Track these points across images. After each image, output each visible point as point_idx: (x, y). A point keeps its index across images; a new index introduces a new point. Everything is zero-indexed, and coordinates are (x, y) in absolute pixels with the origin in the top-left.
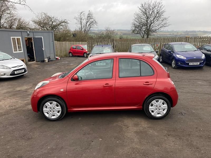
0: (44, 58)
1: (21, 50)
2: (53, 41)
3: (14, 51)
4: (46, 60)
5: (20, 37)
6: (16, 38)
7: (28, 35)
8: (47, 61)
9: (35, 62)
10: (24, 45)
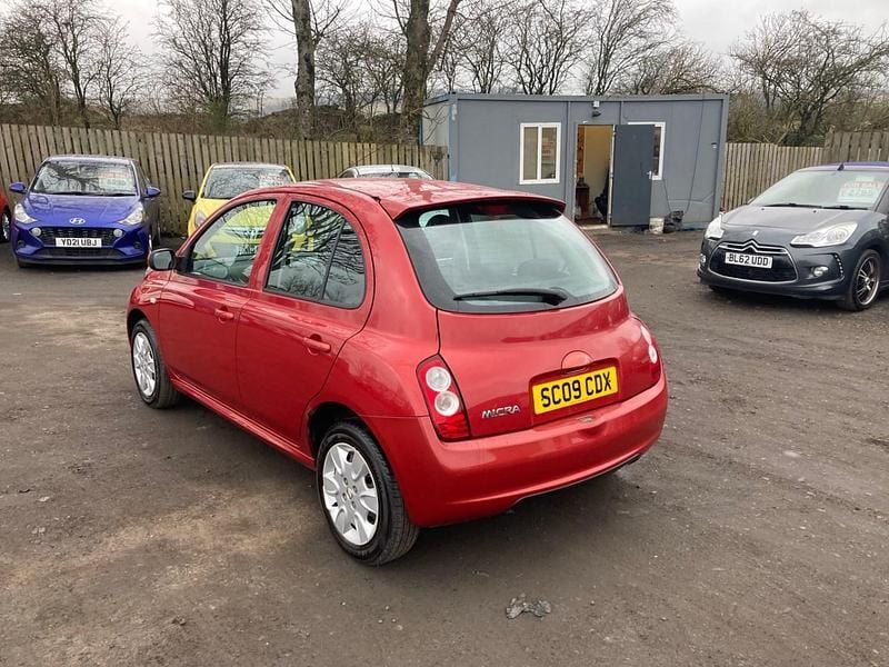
0: (649, 213)
1: (551, 175)
2: (718, 144)
3: (525, 179)
4: (658, 224)
5: (558, 126)
6: (541, 126)
7: (595, 115)
8: (659, 229)
9: (604, 227)
10: (569, 157)
